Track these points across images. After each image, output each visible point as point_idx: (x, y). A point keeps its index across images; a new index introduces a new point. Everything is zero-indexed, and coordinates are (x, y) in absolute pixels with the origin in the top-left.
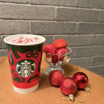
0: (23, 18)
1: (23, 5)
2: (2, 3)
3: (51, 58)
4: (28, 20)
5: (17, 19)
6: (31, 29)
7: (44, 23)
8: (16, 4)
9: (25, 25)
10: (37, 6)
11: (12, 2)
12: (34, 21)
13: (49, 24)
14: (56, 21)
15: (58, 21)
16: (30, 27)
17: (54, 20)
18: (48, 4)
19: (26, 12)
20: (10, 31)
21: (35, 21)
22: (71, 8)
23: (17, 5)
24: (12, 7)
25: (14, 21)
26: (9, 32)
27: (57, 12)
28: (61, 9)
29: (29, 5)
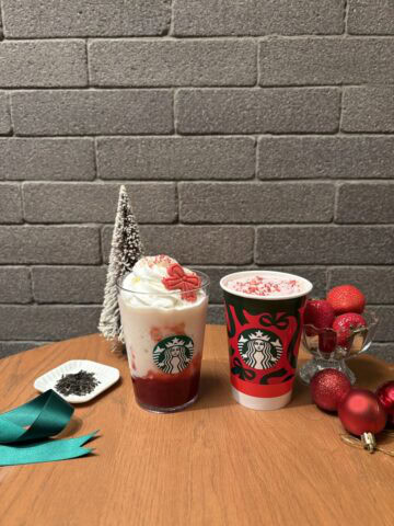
0: (239, 220)
1: (240, 183)
2: (187, 182)
3: (317, 337)
4: (251, 223)
5: (223, 223)
6: (258, 249)
7: (298, 229)
8: (220, 183)
9: (242, 239)
10: (280, 183)
11: (212, 179)
12: (267, 226)
13: (313, 235)
14: (336, 223)
15: (342, 224)
16: (256, 242)
17: (331, 221)
18: (312, 175)
19: (247, 202)
20: (202, 254)
21: (272, 226)
22: (386, 182)
23: (224, 186)
24: (211, 190)
25: (213, 229)
26: (199, 257)
27: (339, 198)
28: (352, 186)
29: (256, 182)
